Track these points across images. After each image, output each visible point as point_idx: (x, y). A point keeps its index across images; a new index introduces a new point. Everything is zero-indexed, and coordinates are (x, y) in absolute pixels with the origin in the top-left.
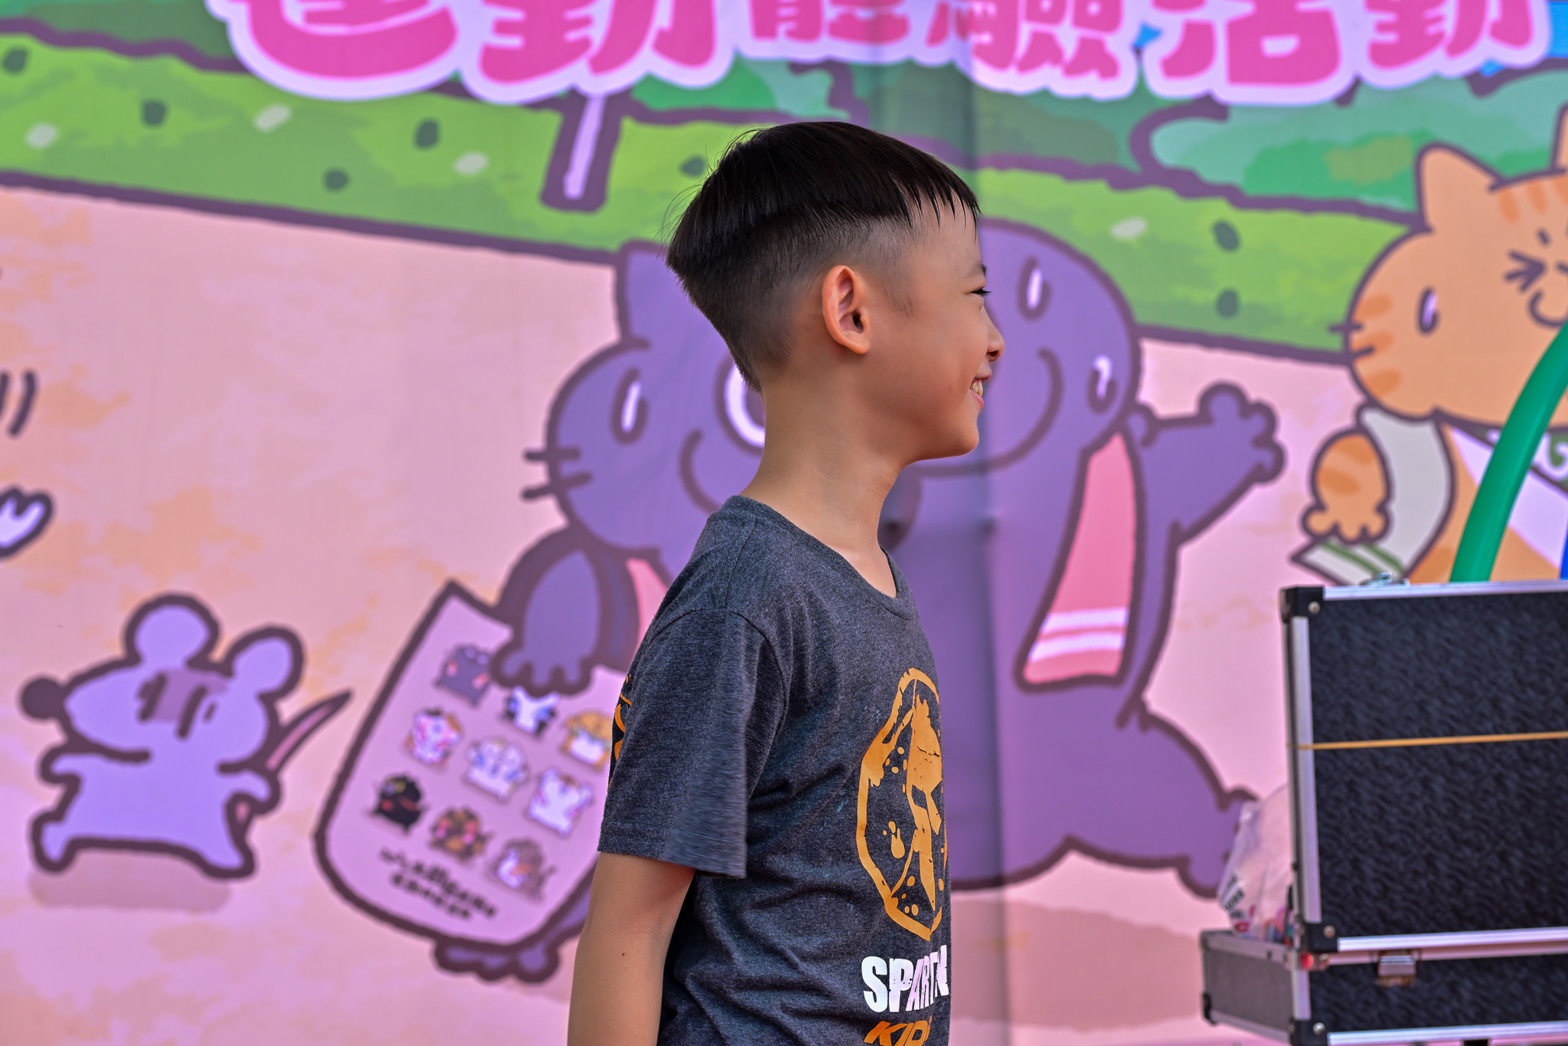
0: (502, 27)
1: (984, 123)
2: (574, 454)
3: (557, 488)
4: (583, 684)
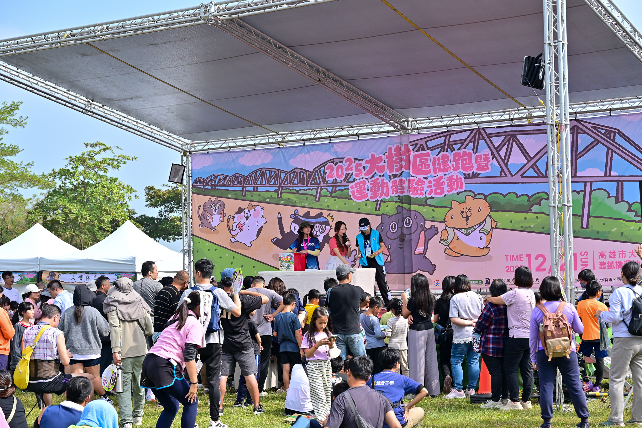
0: (372, 194)
1: (412, 201)
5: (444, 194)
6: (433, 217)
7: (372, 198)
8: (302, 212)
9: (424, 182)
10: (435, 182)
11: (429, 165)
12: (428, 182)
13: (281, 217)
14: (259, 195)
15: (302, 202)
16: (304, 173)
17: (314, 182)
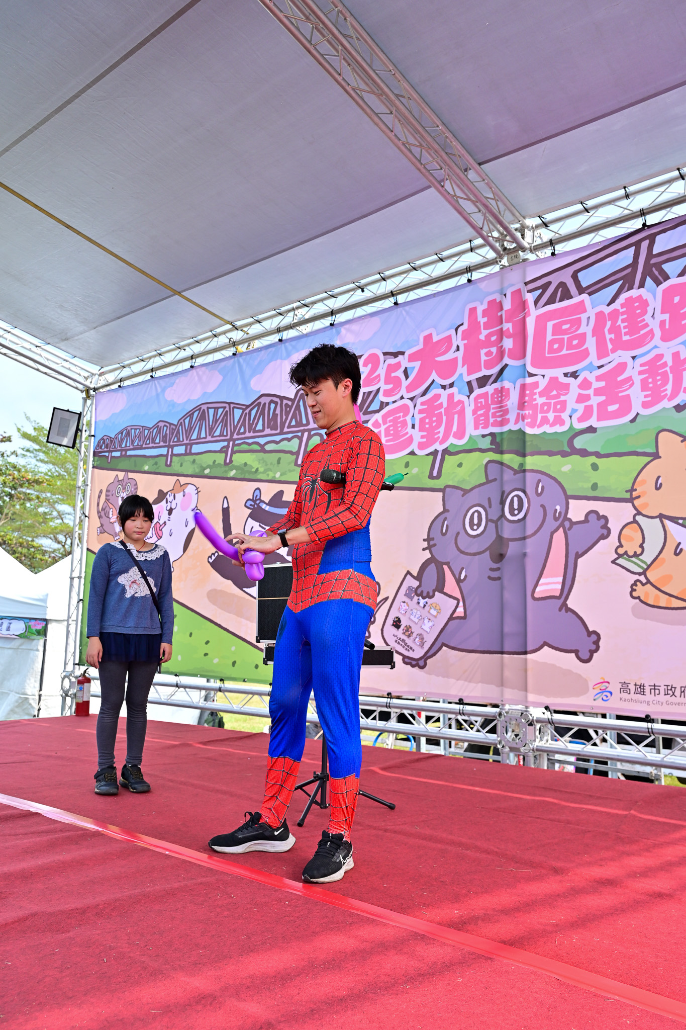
0: (422, 437)
1: (528, 444)
2: (433, 539)
3: (429, 548)
4: (433, 596)
5: (631, 416)
6: (595, 487)
7: (421, 446)
8: (268, 492)
9: (567, 387)
10: (602, 384)
11: (585, 334)
12: (581, 386)
13: (228, 507)
14: (194, 461)
15: (270, 470)
16: (276, 403)
17: (296, 421)
